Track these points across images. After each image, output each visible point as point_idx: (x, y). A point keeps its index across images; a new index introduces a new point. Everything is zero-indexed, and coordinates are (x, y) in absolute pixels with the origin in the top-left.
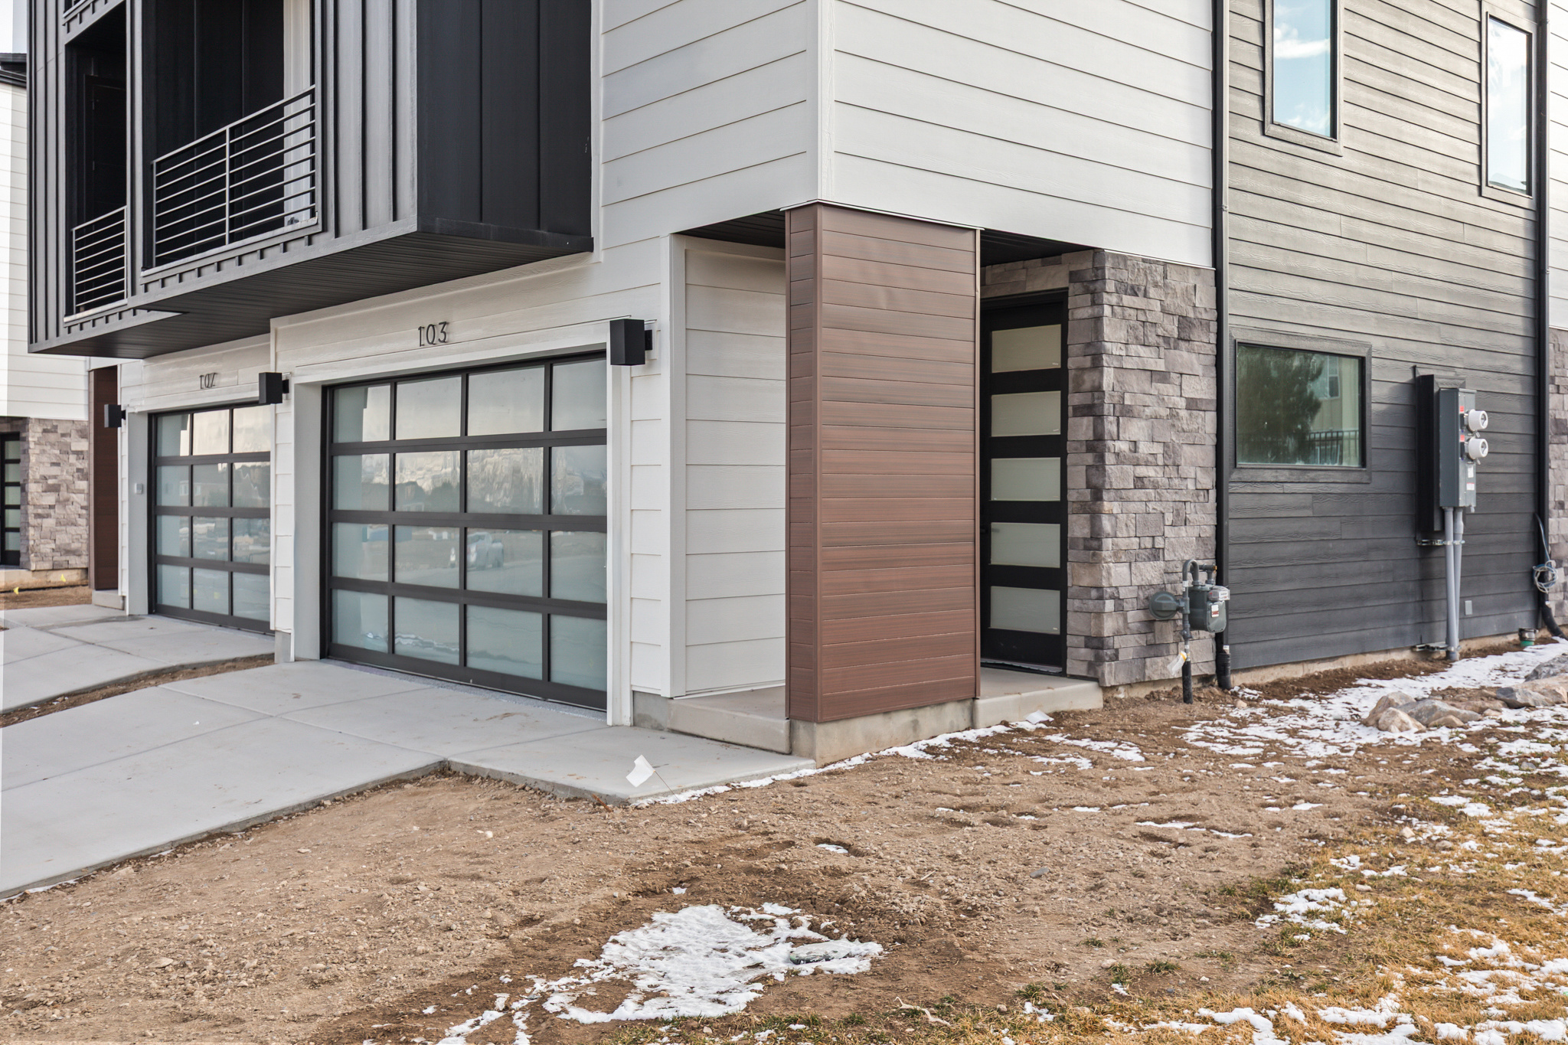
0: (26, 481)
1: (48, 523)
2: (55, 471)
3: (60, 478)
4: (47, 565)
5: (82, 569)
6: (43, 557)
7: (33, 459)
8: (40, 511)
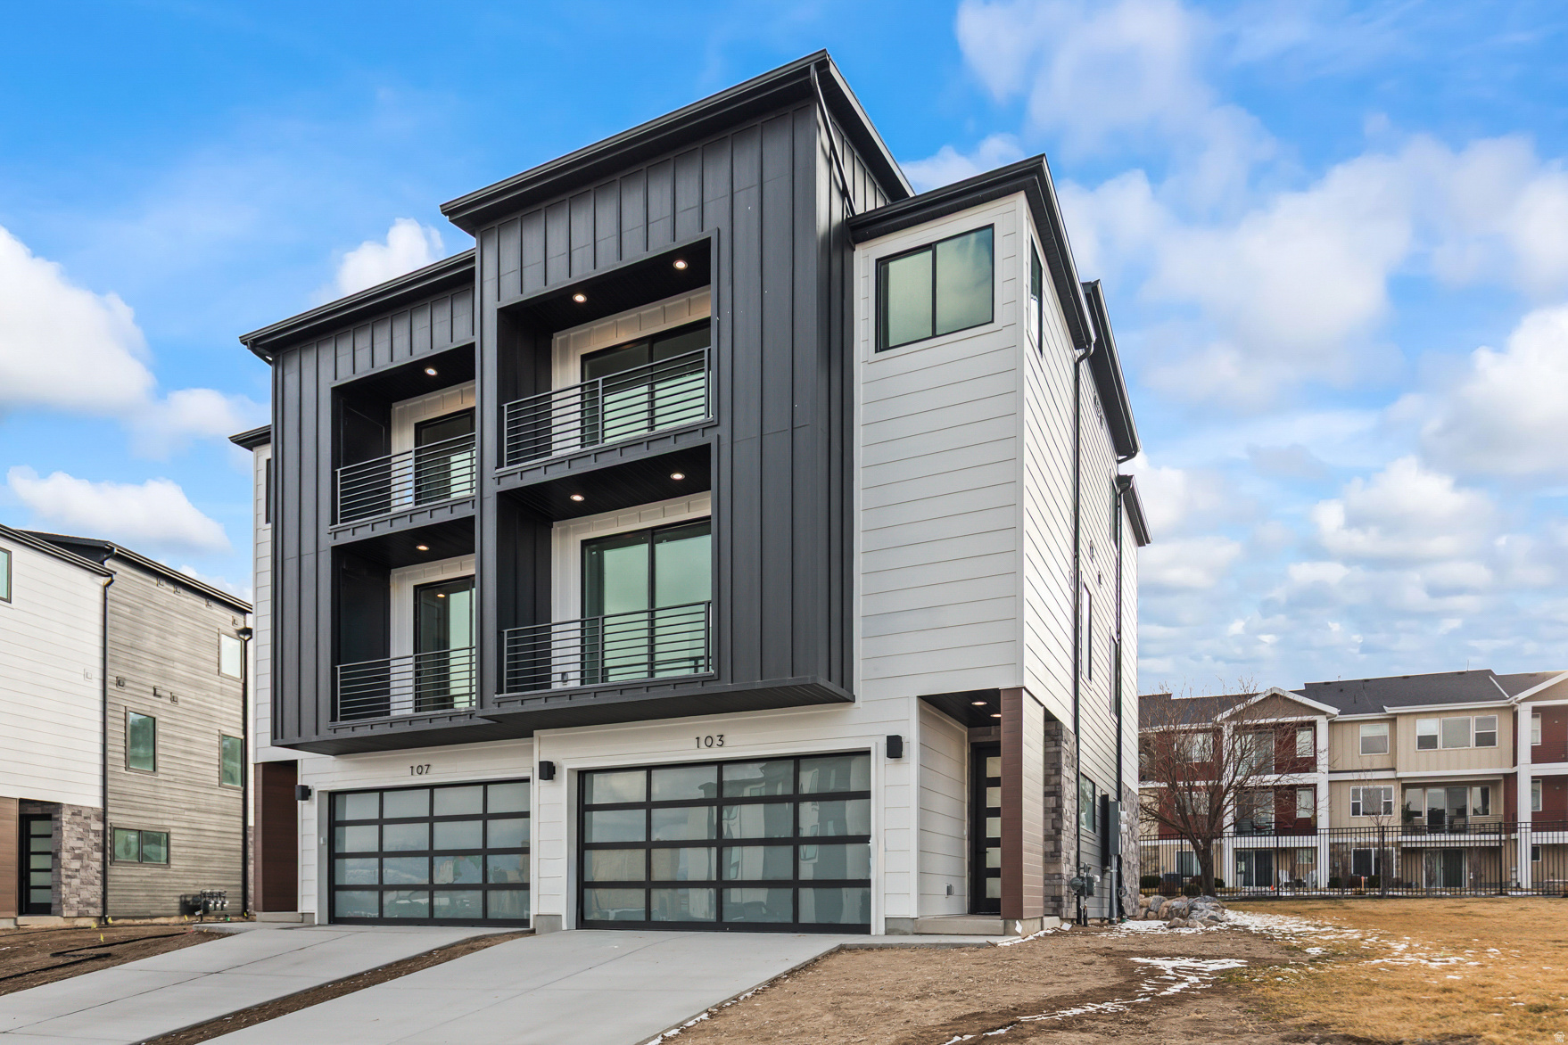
0: (59, 850)
1: (76, 882)
2: (80, 844)
3: (83, 849)
4: (74, 914)
5: (97, 917)
6: (71, 907)
7: (65, 834)
8: (70, 873)
